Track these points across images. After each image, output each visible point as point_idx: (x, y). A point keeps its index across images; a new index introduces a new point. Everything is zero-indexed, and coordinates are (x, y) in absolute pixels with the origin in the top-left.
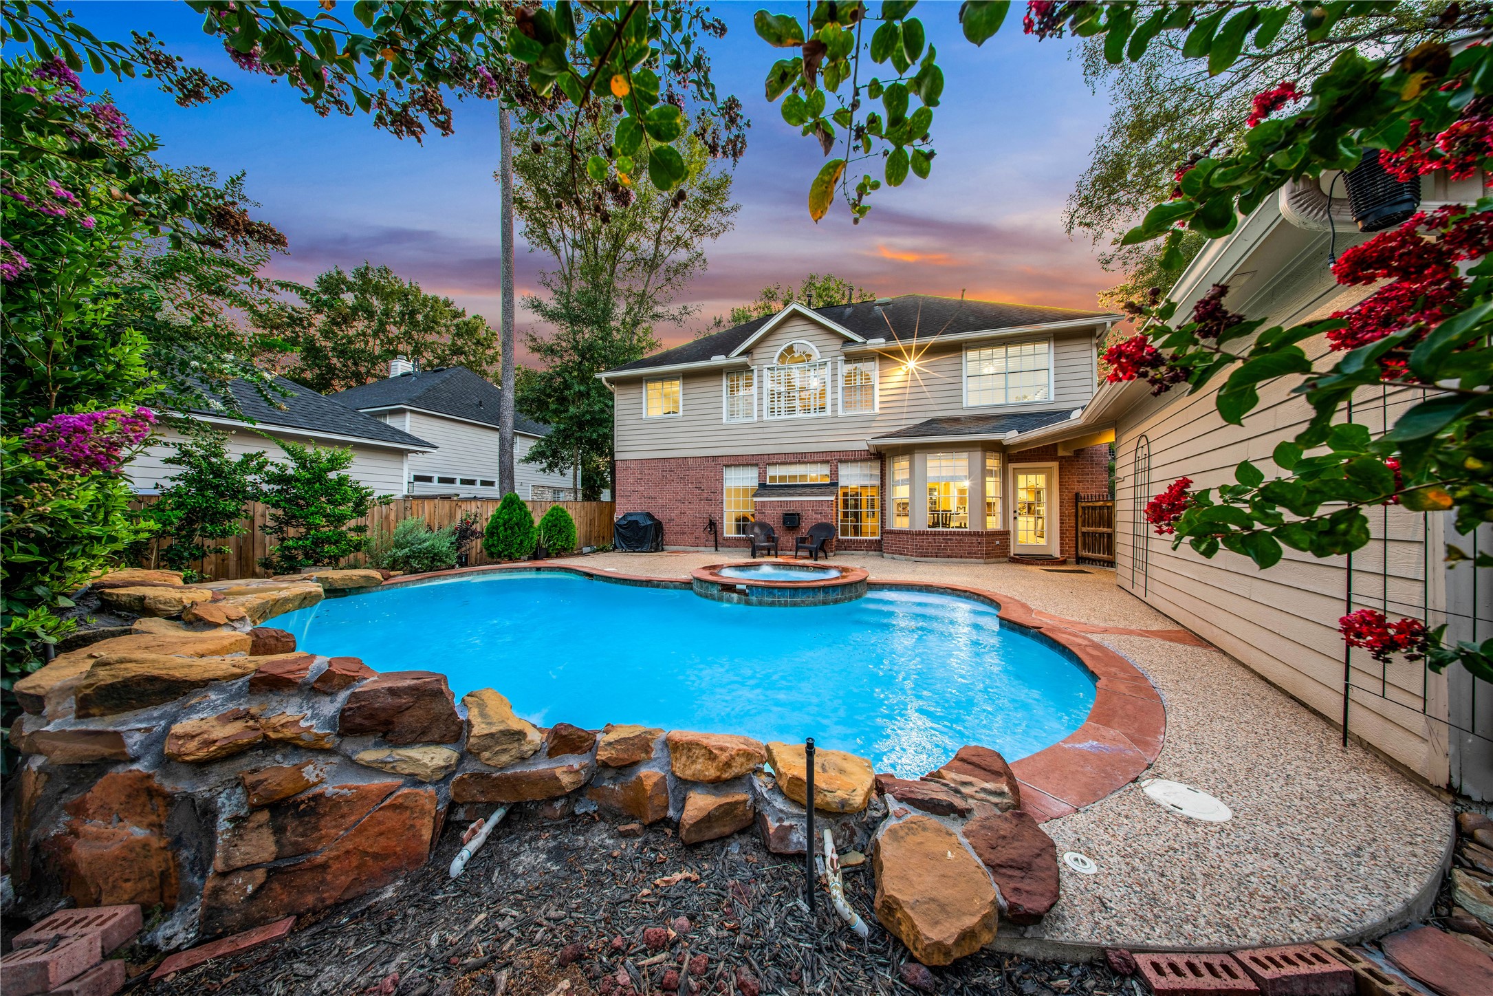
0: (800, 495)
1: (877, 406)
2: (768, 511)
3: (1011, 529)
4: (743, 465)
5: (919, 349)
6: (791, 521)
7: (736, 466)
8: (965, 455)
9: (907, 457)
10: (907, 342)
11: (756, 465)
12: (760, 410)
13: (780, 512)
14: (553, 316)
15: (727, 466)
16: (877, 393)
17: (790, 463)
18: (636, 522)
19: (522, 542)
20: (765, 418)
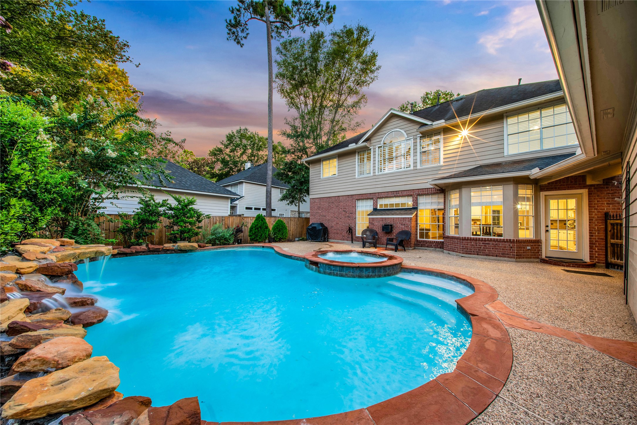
0: (393, 214)
1: (442, 160)
2: (376, 223)
3: (543, 238)
4: (366, 199)
5: (471, 122)
6: (388, 228)
7: (362, 199)
8: (501, 187)
9: (458, 191)
10: (464, 118)
11: (372, 199)
12: (374, 170)
13: (382, 223)
14: (289, 136)
15: (358, 200)
16: (442, 153)
17: (390, 197)
18: (315, 227)
19: (261, 235)
20: (377, 174)
